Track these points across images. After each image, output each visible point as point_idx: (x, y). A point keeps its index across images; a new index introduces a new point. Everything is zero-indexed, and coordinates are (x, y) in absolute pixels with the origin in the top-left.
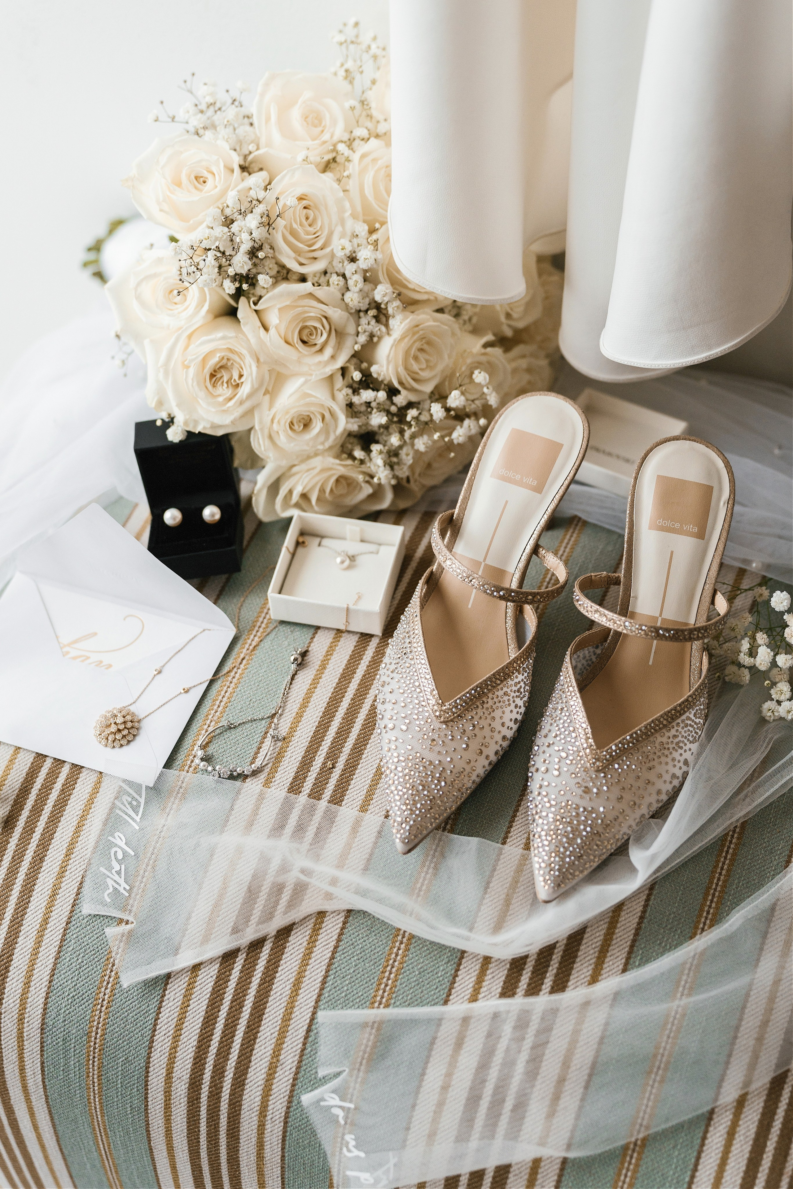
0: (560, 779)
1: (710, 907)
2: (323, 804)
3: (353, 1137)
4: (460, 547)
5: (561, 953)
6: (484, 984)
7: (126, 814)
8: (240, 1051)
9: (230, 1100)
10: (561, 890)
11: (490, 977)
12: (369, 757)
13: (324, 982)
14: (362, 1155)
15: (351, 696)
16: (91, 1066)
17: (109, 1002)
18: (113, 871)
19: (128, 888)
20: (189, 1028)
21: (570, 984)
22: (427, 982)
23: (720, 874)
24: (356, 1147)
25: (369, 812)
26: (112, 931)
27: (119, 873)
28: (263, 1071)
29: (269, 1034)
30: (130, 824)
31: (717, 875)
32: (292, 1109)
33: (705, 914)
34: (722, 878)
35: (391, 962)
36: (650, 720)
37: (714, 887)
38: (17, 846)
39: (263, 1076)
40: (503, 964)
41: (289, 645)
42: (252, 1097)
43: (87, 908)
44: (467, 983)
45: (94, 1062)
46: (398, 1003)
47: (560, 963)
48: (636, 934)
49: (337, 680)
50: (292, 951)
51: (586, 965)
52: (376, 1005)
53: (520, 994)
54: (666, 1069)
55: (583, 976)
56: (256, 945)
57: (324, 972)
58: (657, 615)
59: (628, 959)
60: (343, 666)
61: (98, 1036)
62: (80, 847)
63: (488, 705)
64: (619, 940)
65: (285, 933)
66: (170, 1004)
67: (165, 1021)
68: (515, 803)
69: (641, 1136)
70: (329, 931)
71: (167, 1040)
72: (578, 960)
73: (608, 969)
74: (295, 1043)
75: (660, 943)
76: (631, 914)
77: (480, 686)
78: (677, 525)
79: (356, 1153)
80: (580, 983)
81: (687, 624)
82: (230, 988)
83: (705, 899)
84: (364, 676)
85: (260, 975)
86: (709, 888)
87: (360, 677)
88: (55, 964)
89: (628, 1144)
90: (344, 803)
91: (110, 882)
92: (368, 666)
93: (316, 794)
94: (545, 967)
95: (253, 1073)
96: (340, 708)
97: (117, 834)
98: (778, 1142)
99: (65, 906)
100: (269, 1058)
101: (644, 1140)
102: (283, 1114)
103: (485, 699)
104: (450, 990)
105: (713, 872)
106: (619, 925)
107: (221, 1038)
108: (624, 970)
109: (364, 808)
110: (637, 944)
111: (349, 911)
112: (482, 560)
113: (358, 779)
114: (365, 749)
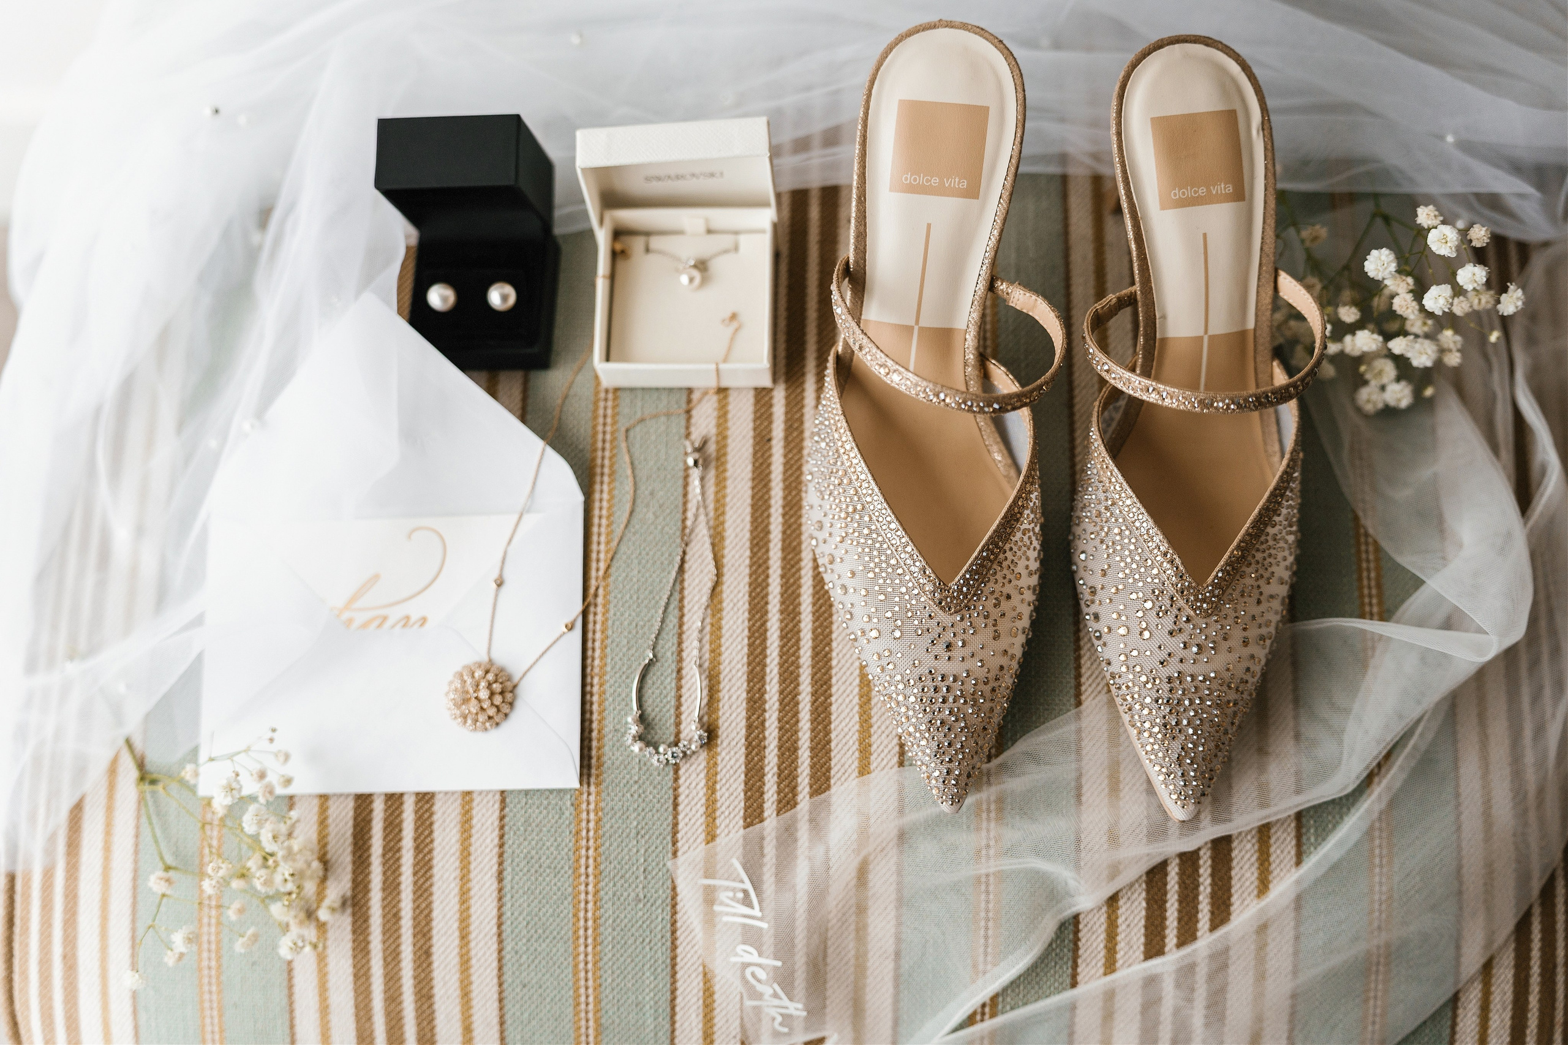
4: (872, 312)
5: (1209, 863)
6: (1119, 938)
12: (843, 662)
15: (779, 572)
41: (657, 517)
49: (748, 553)
51: (1246, 867)
53: (1172, 946)
54: (1387, 964)
55: (1248, 883)
58: (1201, 333)
60: (748, 527)
68: (1072, 665)
72: (1234, 863)
73: (1277, 862)
78: (1202, 191)
80: (1246, 894)
84: (784, 532)
87: (780, 536)
92: (784, 515)
96: (770, 597)
103: (1001, 556)
108: (1299, 856)
112: (912, 323)
113: (840, 701)
114: (831, 650)
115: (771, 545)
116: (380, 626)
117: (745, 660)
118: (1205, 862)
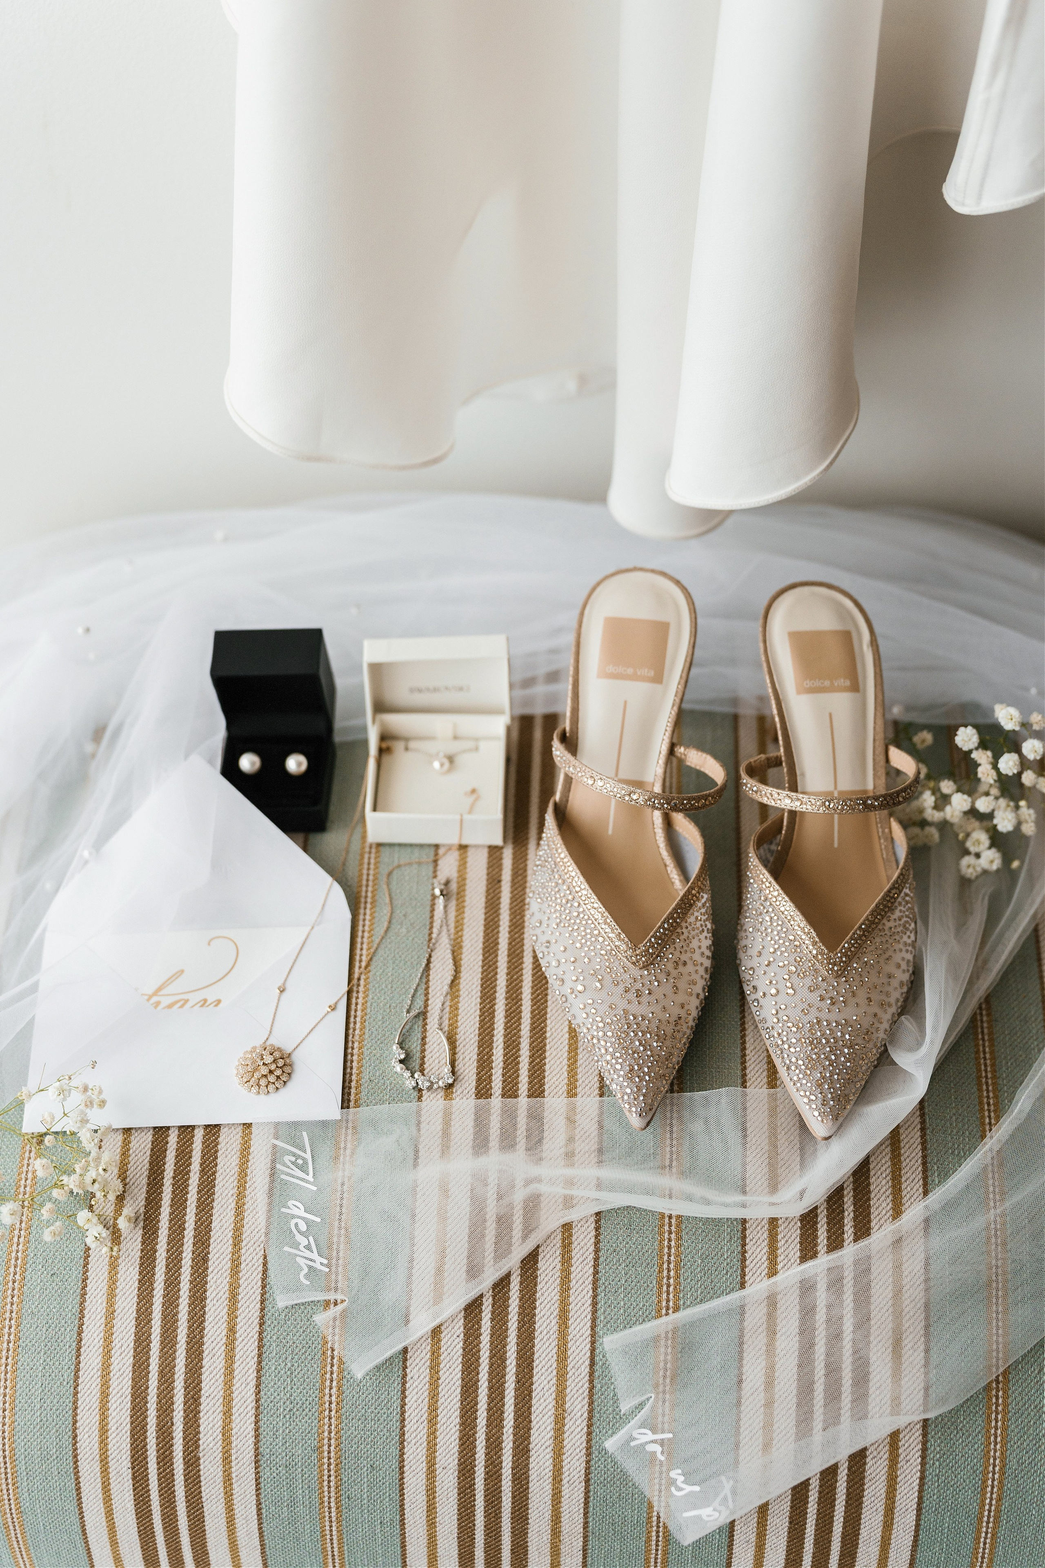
0: (798, 997)
1: (988, 1097)
2: (523, 1101)
3: (680, 1471)
5: (852, 1193)
6: (779, 1252)
7: (293, 1176)
8: (516, 1412)
9: (514, 1475)
10: (839, 1122)
11: (783, 1242)
12: (555, 1034)
13: (594, 1304)
14: (697, 1488)
15: (505, 971)
16: (326, 1489)
17: (338, 1404)
18: (301, 1247)
19: (325, 1262)
20: (446, 1404)
21: (872, 1224)
22: (714, 1268)
23: (985, 1058)
24: (685, 1482)
25: (580, 1095)
26: (321, 1318)
27: (308, 1247)
28: (549, 1428)
29: (546, 1382)
30: (301, 1187)
31: (982, 1061)
32: (593, 1463)
33: (986, 1107)
34: (988, 1062)
35: (666, 1258)
36: (874, 905)
37: (984, 1074)
38: (168, 1251)
39: (549, 1435)
40: (792, 1223)
41: (408, 932)
42: (541, 1463)
43: (281, 1301)
44: (759, 1257)
45: (329, 1482)
46: (689, 1303)
47: (855, 1205)
48: (924, 1149)
49: (481, 957)
50: (546, 1279)
51: (883, 1198)
52: (664, 1312)
53: (822, 1252)
55: (884, 1212)
56: (501, 1285)
57: (591, 1292)
58: (831, 788)
59: (925, 1178)
60: (481, 940)
61: (332, 1448)
62: (249, 1232)
63: (683, 936)
64: (908, 1160)
65: (530, 1261)
66: (416, 1383)
67: (415, 1406)
69: (1001, 1370)
70: (582, 1244)
71: (421, 1427)
72: (872, 1195)
73: (908, 1196)
74: (581, 1384)
75: (952, 1153)
76: (911, 1128)
77: (670, 917)
78: (827, 683)
79: (688, 1489)
80: (882, 1220)
81: (865, 792)
82: (484, 1343)
83: (980, 1090)
84: (510, 944)
85: (516, 1317)
86: (979, 1077)
87: (506, 946)
88: (258, 1378)
89: (991, 1383)
90: (546, 1093)
91: (301, 1261)
92: (510, 932)
93: (510, 1092)
94: (839, 1214)
95: (536, 1434)
97: (290, 1203)
99: (252, 1305)
100: (553, 1411)
101: (1005, 1373)
102: (583, 1471)
103: (679, 930)
104: (743, 1270)
105: (977, 1059)
106: (902, 1145)
107: (489, 1405)
108: (926, 1193)
109: (572, 1092)
110: (929, 1159)
111: (598, 1214)
113: (552, 1062)
114: (546, 1026)
115: (500, 952)
116: (182, 1006)
117: (477, 1032)
118: (848, 1194)
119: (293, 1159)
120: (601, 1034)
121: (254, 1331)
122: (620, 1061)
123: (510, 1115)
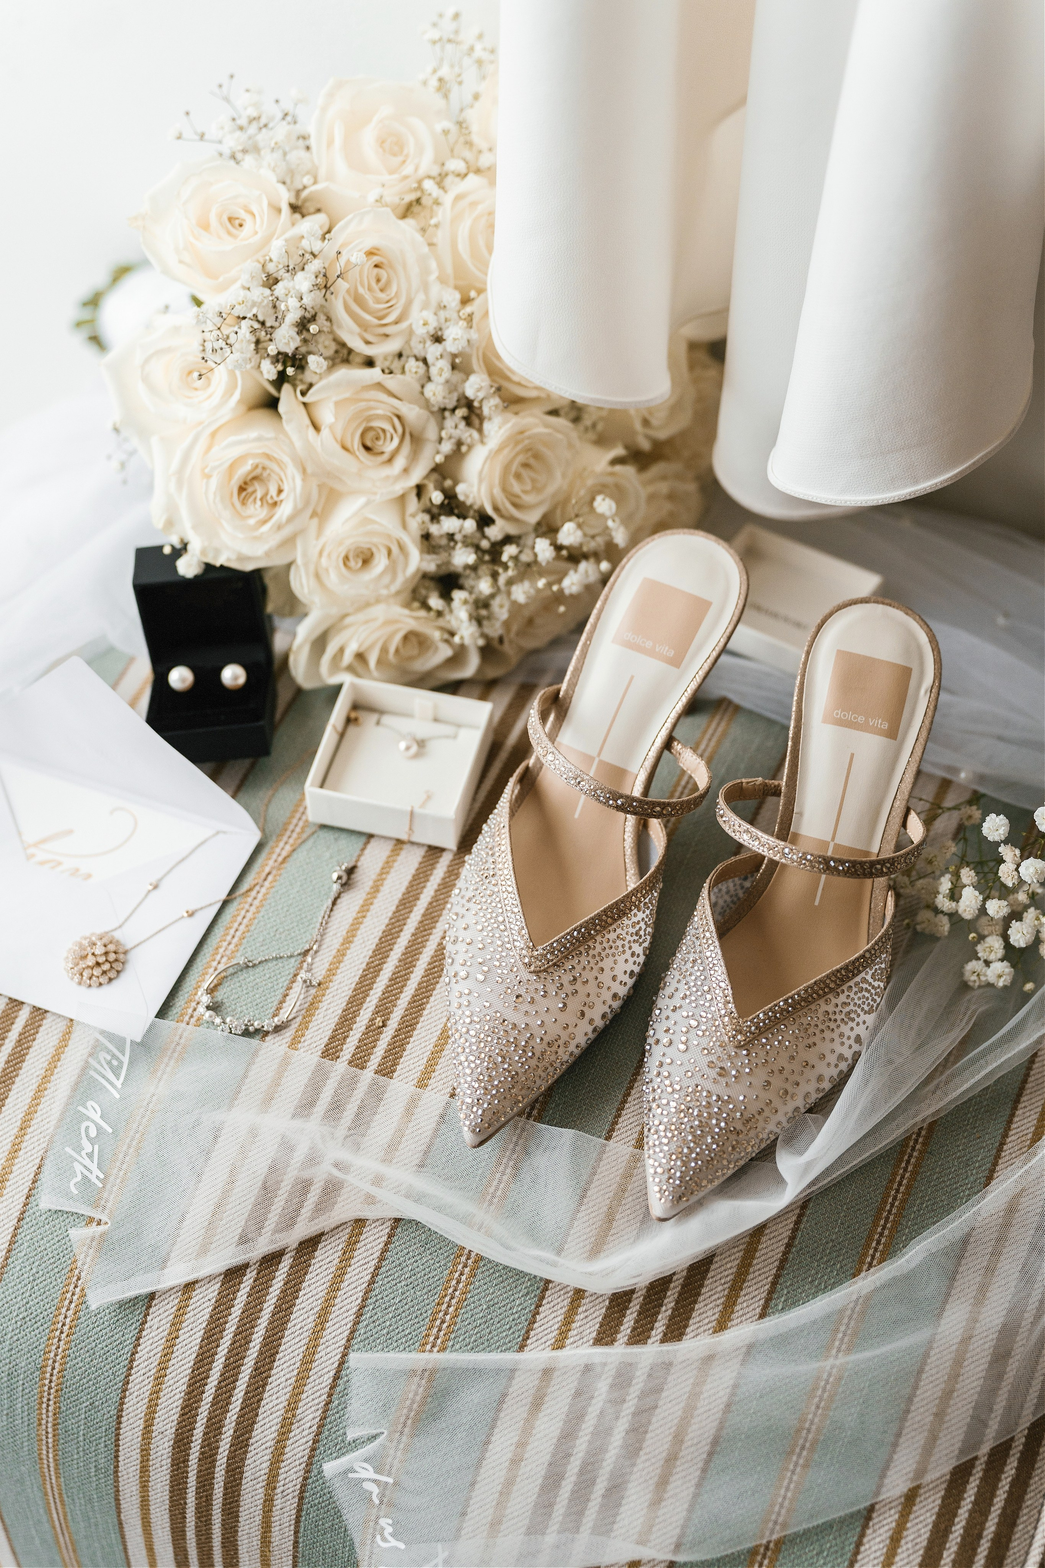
0: (687, 1056)
1: (881, 1234)
2: (368, 1075)
3: (390, 1521)
4: (566, 736)
5: (678, 1289)
6: (574, 1325)
7: (104, 1077)
8: (244, 1400)
9: (228, 1465)
10: (683, 1205)
11: (582, 1316)
12: (433, 1014)
13: (359, 1314)
14: (402, 1546)
15: (412, 930)
16: (44, 1411)
17: (70, 1328)
18: (83, 1153)
19: (102, 1176)
20: (176, 1366)
21: (688, 1330)
22: (497, 1320)
23: (897, 1191)
24: (393, 1535)
25: (430, 1088)
26: (78, 1234)
27: (90, 1156)
28: (273, 1429)
29: (283, 1379)
30: (107, 1090)
31: (893, 1192)
32: (310, 1481)
33: (874, 1244)
34: (900, 1196)
35: (450, 1291)
36: (813, 981)
37: (888, 1208)
39: (273, 1436)
40: (600, 1299)
41: (331, 857)
42: (258, 1463)
43: (46, 1201)
44: (551, 1323)
45: (48, 1405)
46: (458, 1346)
47: (677, 1302)
48: (781, 1267)
49: (393, 908)
50: (319, 1271)
52: (428, 1347)
53: (621, 1341)
54: (812, 1449)
55: (707, 1321)
56: (271, 1260)
57: (359, 1301)
58: (828, 838)
59: (768, 1300)
60: (403, 889)
61: (55, 1372)
62: (40, 1119)
63: (595, 952)
64: (757, 1273)
65: (310, 1245)
66: (153, 1334)
67: (145, 1357)
68: (626, 1085)
69: (775, 1537)
70: (369, 1246)
71: (147, 1382)
72: (701, 1298)
73: (741, 1313)
74: (318, 1394)
75: (813, 1281)
76: (775, 1240)
77: (586, 925)
78: (861, 719)
79: (393, 1543)
80: (702, 1329)
81: (867, 853)
82: (233, 1316)
83: (875, 1224)
84: (431, 903)
85: (274, 1300)
86: (881, 1210)
87: (425, 905)
89: (758, 1547)
90: (395, 1074)
91: (78, 1168)
92: (436, 891)
93: (359, 1061)
94: (655, 1307)
95: (259, 1431)
96: (396, 946)
97: (90, 1103)
98: (957, 1553)
99: (16, 1197)
100: (282, 1412)
101: (779, 1543)
102: (298, 1487)
103: (591, 943)
104: (528, 1332)
105: (888, 1188)
106: (758, 1254)
107: (220, 1382)
108: (762, 1316)
109: (422, 1084)
110: (781, 1280)
111: (397, 1220)
112: (594, 754)
113: (417, 1043)
114: (428, 1002)
115: (415, 909)
117: (353, 986)
118: (674, 1288)
119: (109, 1058)
120: (464, 1030)
121: (11, 1223)
122: (473, 1065)
123: (349, 1084)
